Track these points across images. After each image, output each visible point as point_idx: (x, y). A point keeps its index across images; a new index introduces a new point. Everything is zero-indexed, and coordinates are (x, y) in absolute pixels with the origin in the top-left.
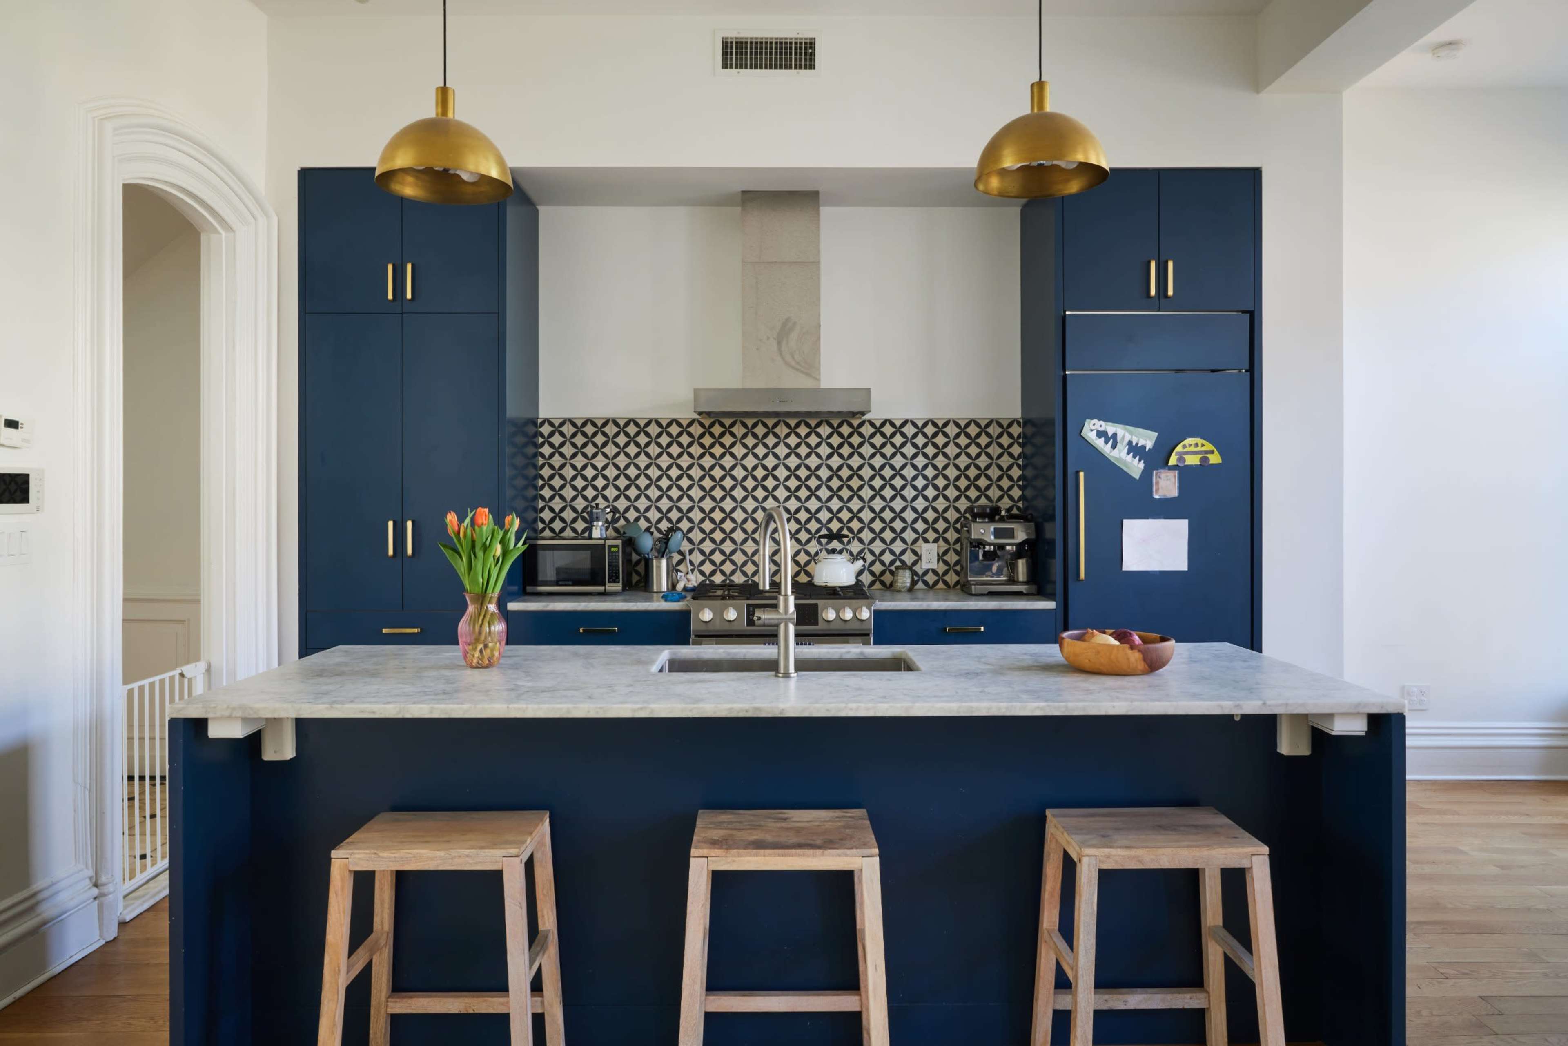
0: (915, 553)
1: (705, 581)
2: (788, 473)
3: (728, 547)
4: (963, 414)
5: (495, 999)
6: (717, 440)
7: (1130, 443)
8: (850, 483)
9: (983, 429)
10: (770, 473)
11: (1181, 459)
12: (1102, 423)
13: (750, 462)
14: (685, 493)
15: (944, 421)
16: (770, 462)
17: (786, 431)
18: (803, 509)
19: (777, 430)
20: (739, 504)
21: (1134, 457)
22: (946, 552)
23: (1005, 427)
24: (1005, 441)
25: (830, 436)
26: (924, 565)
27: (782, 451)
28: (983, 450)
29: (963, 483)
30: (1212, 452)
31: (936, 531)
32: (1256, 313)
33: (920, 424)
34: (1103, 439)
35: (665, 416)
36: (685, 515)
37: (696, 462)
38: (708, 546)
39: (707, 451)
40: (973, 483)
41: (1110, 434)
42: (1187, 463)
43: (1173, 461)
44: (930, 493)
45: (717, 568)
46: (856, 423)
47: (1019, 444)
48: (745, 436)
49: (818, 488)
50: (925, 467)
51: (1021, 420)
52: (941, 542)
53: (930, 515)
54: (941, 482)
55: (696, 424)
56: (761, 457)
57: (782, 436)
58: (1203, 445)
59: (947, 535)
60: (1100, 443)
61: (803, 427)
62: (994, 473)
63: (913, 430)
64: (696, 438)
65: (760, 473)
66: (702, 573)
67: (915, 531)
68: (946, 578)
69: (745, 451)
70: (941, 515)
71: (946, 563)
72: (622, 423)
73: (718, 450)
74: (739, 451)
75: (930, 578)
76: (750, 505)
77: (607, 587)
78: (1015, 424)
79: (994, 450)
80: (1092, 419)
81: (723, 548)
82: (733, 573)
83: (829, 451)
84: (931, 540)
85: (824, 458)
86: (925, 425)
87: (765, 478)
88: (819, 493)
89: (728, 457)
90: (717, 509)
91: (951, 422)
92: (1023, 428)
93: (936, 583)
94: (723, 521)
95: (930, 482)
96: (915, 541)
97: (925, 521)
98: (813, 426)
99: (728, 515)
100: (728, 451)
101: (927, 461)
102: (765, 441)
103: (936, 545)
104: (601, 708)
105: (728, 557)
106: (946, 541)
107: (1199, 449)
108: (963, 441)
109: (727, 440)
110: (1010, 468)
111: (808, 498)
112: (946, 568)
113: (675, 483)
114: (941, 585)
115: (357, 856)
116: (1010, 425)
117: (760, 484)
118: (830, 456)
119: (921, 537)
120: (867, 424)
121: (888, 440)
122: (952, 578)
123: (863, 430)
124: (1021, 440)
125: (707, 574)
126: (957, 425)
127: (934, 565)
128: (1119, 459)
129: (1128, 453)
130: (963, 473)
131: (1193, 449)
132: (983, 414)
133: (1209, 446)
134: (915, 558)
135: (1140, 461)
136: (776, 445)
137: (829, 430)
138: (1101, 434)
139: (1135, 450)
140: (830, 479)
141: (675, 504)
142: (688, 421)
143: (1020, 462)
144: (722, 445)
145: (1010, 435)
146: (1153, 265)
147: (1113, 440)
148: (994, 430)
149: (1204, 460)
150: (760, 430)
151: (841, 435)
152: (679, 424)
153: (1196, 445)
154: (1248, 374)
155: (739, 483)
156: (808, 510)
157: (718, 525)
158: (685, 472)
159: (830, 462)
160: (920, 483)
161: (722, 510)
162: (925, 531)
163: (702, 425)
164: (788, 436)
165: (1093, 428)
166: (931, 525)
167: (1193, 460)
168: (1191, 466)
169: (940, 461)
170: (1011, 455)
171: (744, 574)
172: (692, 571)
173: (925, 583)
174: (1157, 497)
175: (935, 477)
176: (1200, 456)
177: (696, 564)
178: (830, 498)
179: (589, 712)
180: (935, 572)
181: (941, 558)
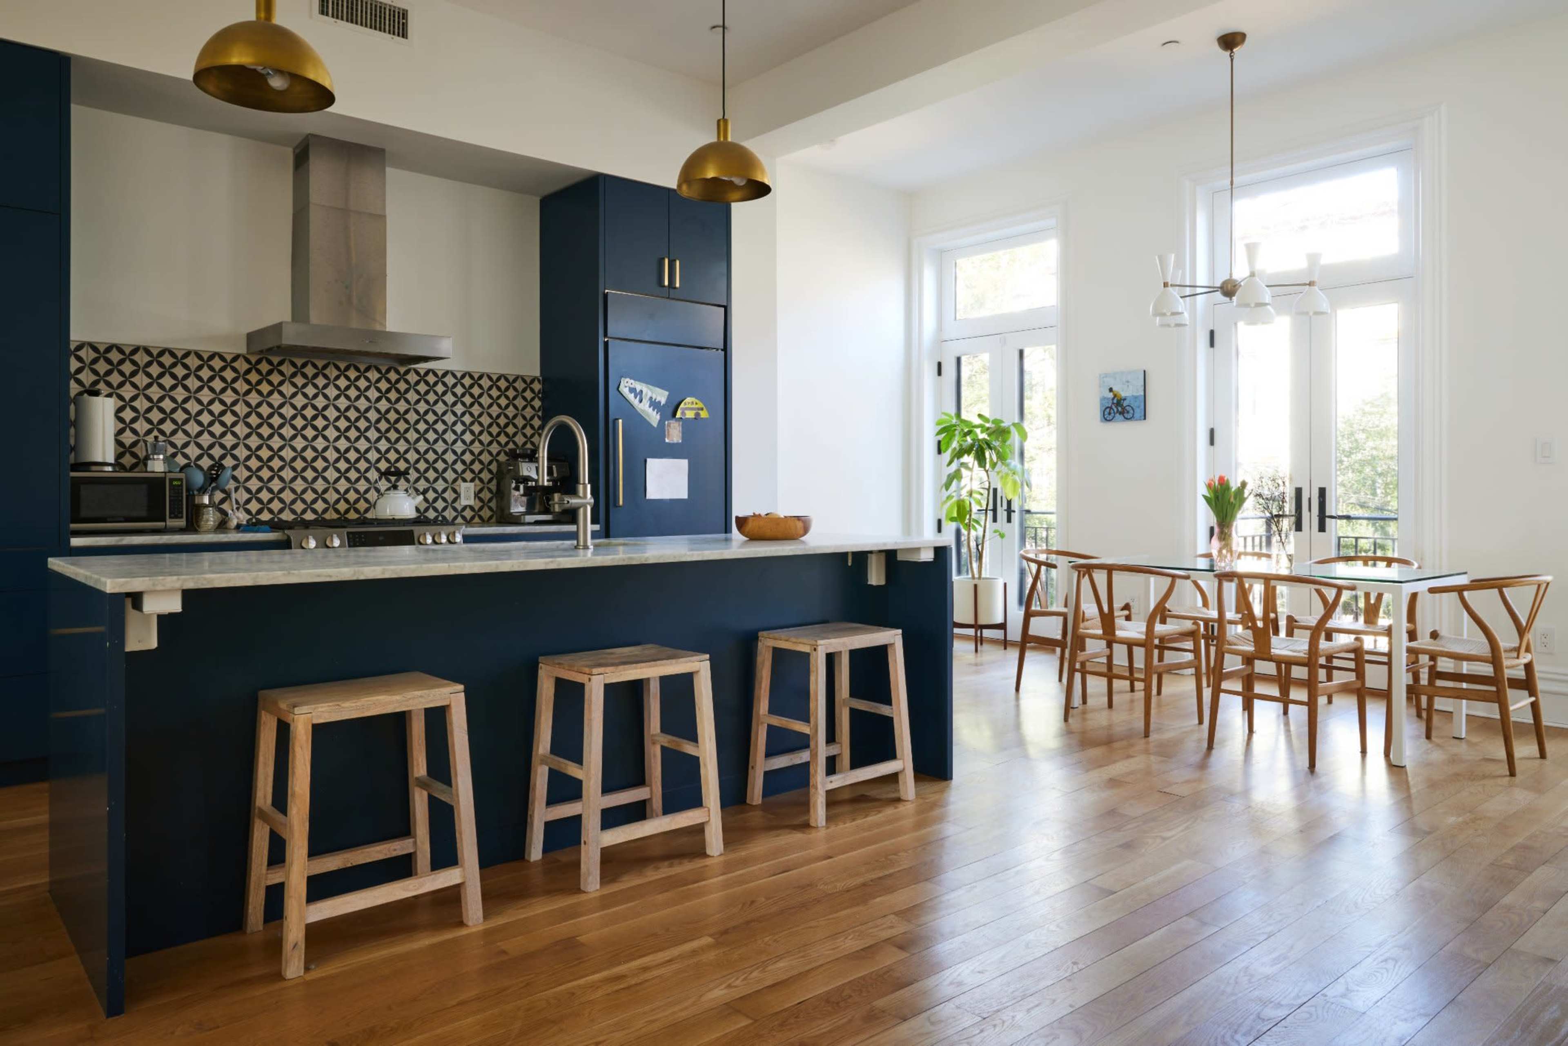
0: (455, 491)
1: (251, 519)
2: (338, 414)
3: (276, 485)
4: (495, 370)
5: (372, 849)
6: (265, 378)
7: (651, 398)
8: (396, 426)
9: (511, 384)
10: (320, 413)
11: (683, 413)
12: (632, 381)
13: (299, 401)
14: (229, 429)
15: (479, 374)
16: (320, 402)
17: (335, 373)
18: (352, 449)
19: (327, 372)
20: (287, 442)
21: (654, 410)
22: (481, 491)
23: (528, 383)
24: (528, 395)
25: (378, 380)
26: (464, 502)
27: (332, 392)
28: (511, 402)
29: (495, 430)
30: (702, 409)
31: (472, 471)
32: (728, 308)
33: (459, 375)
34: (633, 395)
35: (206, 348)
36: (229, 452)
37: (241, 398)
38: (254, 484)
39: (253, 387)
40: (503, 430)
41: (638, 391)
42: (687, 416)
43: (678, 415)
44: (468, 437)
45: (265, 506)
46: (402, 370)
47: (539, 398)
48: (294, 375)
49: (367, 429)
50: (463, 414)
51: (541, 378)
52: (477, 481)
53: (468, 457)
54: (476, 428)
55: (241, 360)
56: (310, 396)
57: (332, 378)
58: (696, 404)
59: (482, 476)
60: (631, 397)
61: (352, 370)
62: (520, 422)
63: (453, 381)
64: (242, 374)
65: (309, 412)
66: (248, 512)
67: (455, 471)
68: (481, 513)
69: (294, 390)
70: (476, 458)
71: (481, 500)
72: (155, 352)
73: (265, 388)
74: (288, 389)
75: (468, 514)
76: (299, 443)
77: (168, 523)
78: (536, 382)
79: (520, 402)
80: (626, 378)
81: (271, 486)
82: (281, 511)
83: (377, 395)
84: (468, 480)
85: (373, 401)
86: (463, 377)
87: (315, 418)
88: (368, 434)
89: (276, 395)
90: (264, 446)
91: (485, 376)
92: (543, 384)
93: (473, 518)
94: (270, 459)
95: (467, 428)
96: (455, 480)
97: (464, 462)
98: (362, 370)
99: (276, 454)
100: (276, 389)
101: (465, 409)
102: (315, 381)
103: (472, 484)
104: (522, 563)
105: (276, 495)
106: (481, 480)
107: (694, 406)
108: (495, 393)
109: (276, 378)
110: (532, 418)
111: (357, 439)
112: (481, 504)
113: (217, 419)
114: (477, 520)
115: (320, 710)
116: (532, 381)
117: (310, 423)
118: (378, 400)
119: (460, 476)
120: (412, 372)
121: (431, 387)
122: (485, 513)
123: (409, 377)
124: (540, 395)
125: (254, 512)
126: (490, 378)
127: (471, 502)
128: (643, 411)
129: (650, 407)
130: (495, 421)
131: (690, 406)
132: (511, 371)
133: (700, 405)
134: (455, 496)
135: (657, 413)
136: (325, 386)
137: (377, 375)
138: (632, 390)
139: (654, 404)
140: (378, 421)
141: (217, 440)
142: (232, 356)
143: (540, 414)
144: (270, 383)
145: (532, 391)
146: (667, 261)
147: (639, 394)
148: (520, 385)
149: (697, 415)
150: (310, 371)
151: (388, 381)
152: (222, 358)
153: (692, 403)
154: (723, 352)
155: (287, 421)
156: (357, 450)
157: (266, 463)
158: (229, 408)
159: (378, 405)
160: (459, 428)
161: (270, 448)
162: (464, 471)
163: (248, 361)
164: (337, 378)
165: (627, 385)
166: (468, 466)
167: (690, 415)
168: (689, 419)
169: (476, 410)
170: (533, 407)
171: (293, 512)
172: (238, 509)
173: (464, 518)
174: (667, 440)
175: (472, 423)
176: (694, 412)
177: (242, 503)
178: (378, 440)
179: (513, 566)
180: (472, 508)
181: (477, 495)
